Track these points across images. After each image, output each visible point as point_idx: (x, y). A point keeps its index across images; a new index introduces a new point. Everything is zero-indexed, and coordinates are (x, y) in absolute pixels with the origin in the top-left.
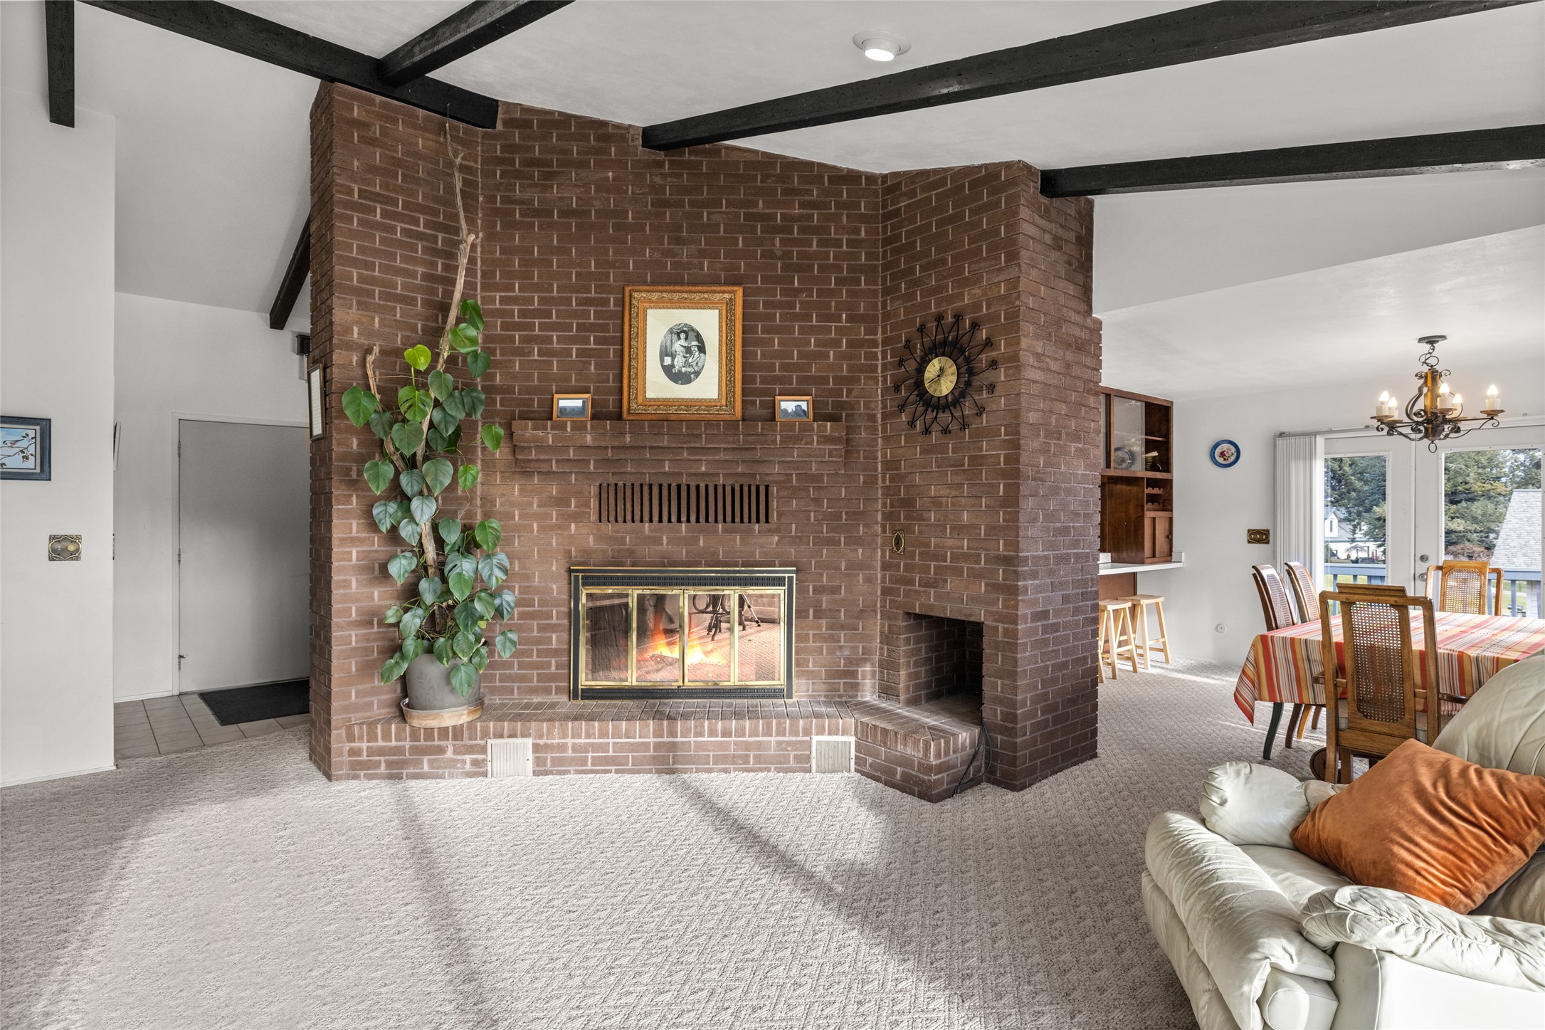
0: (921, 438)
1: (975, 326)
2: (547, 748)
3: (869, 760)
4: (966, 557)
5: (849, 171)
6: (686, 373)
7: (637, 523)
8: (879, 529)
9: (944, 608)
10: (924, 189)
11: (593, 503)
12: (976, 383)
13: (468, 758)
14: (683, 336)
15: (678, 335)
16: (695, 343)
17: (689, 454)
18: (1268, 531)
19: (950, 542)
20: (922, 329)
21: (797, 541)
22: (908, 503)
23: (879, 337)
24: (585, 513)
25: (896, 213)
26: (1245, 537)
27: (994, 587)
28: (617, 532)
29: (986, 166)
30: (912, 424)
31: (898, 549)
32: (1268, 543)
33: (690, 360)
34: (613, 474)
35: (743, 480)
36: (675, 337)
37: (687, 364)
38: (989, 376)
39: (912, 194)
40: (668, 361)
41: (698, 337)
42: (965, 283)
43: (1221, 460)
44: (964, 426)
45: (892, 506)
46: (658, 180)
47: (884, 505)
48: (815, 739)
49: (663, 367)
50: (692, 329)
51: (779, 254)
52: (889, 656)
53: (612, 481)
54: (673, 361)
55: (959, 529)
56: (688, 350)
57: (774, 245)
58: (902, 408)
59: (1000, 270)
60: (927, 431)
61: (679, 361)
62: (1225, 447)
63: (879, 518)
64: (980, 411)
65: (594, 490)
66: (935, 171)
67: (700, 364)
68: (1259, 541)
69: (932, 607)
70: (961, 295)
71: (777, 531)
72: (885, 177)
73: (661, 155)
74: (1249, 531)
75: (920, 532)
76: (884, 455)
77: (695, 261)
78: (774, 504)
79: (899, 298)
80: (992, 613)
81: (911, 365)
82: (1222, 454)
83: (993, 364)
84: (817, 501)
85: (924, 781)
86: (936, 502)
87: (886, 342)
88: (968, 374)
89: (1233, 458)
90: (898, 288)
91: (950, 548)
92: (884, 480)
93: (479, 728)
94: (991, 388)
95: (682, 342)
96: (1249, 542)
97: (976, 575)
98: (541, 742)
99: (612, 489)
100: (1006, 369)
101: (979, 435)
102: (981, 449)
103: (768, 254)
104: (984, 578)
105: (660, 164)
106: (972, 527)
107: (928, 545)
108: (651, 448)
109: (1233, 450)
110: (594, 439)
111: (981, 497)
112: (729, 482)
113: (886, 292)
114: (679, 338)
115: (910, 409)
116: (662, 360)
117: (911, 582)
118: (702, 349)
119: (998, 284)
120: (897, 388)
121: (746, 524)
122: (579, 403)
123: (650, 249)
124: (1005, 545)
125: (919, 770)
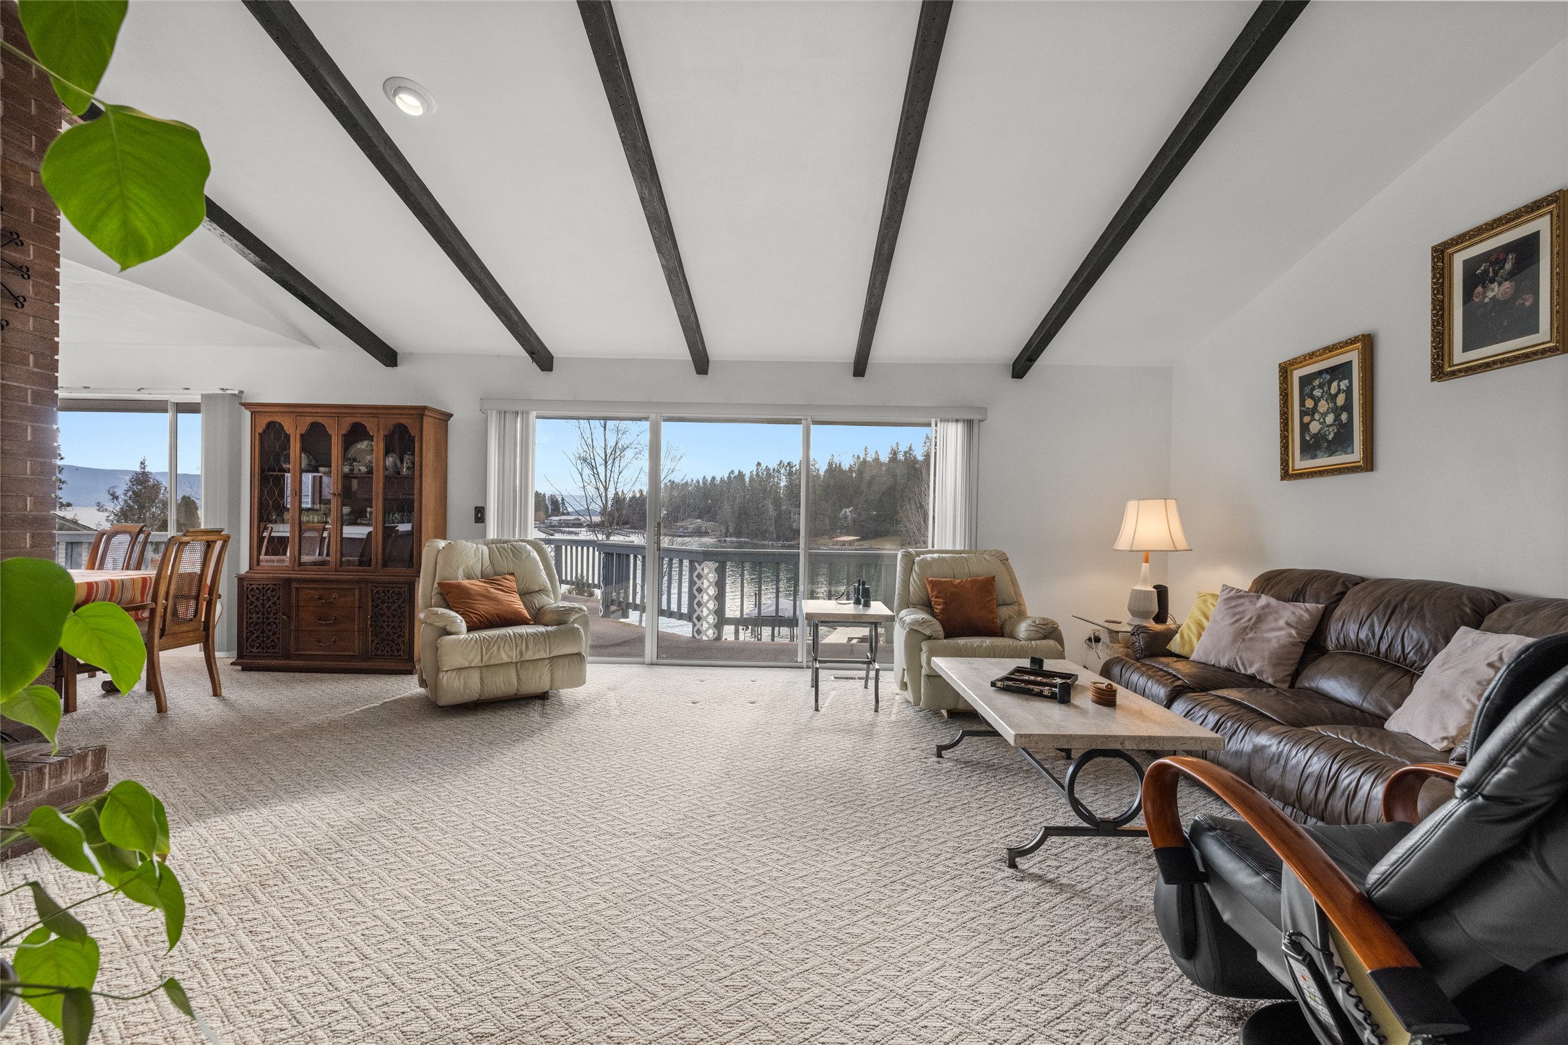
38: (12, 282)
83: (21, 269)
94: (15, 300)
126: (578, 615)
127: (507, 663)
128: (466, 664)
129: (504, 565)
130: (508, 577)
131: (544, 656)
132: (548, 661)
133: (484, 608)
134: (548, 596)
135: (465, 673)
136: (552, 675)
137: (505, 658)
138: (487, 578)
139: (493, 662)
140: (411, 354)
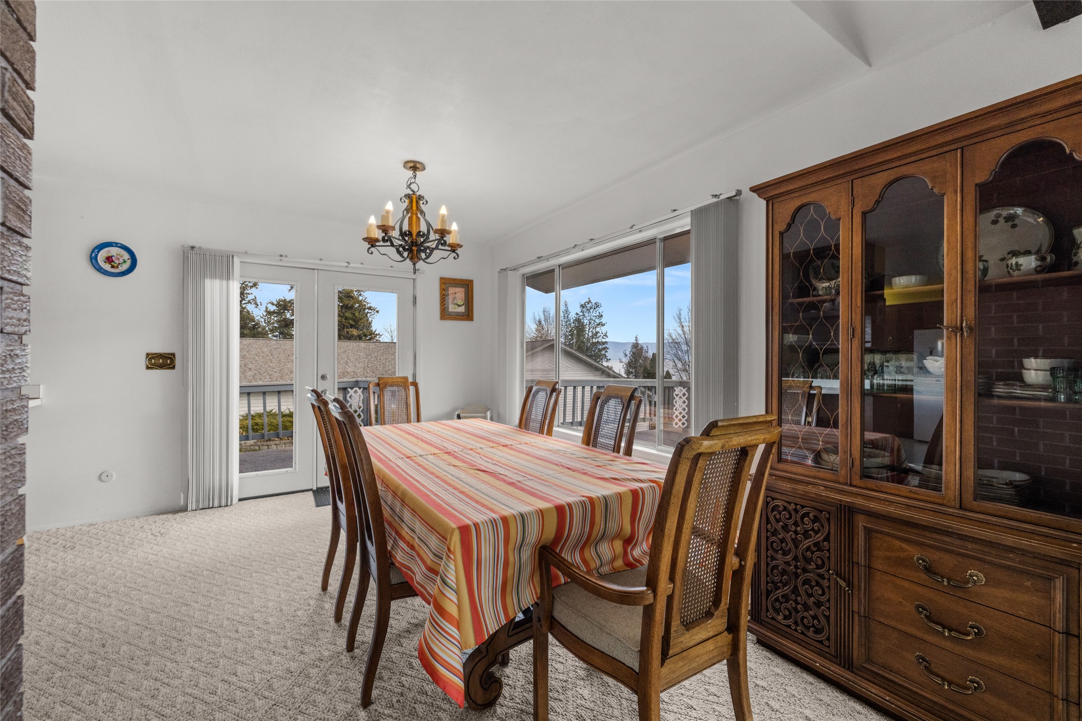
18: (174, 355)
26: (142, 361)
32: (174, 368)
43: (107, 267)
62: (114, 251)
68: (161, 367)
74: (148, 355)
82: (109, 259)
89: (125, 267)
96: (148, 368)
109: (126, 256)
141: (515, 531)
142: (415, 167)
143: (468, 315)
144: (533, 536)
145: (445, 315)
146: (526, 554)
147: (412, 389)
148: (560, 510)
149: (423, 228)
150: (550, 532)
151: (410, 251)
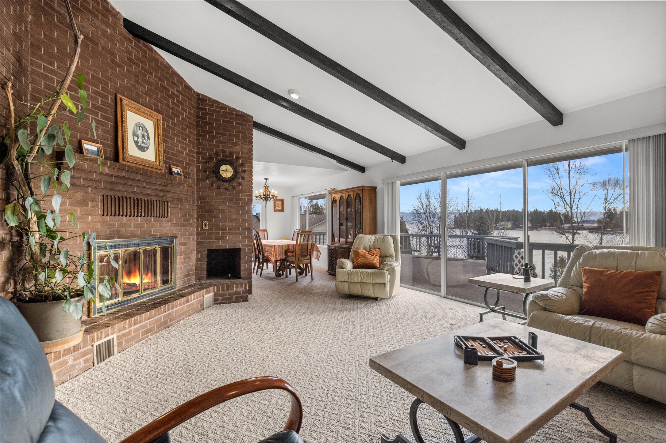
0: (215, 190)
1: (238, 158)
2: (124, 335)
3: (221, 298)
4: (234, 229)
5: (189, 85)
6: (143, 147)
7: (120, 217)
8: (195, 220)
9: (226, 246)
10: (217, 107)
11: (100, 205)
12: (238, 176)
13: (81, 360)
14: (141, 128)
15: (139, 127)
16: (145, 134)
17: (146, 185)
19: (228, 224)
20: (216, 154)
21: (175, 225)
22: (210, 211)
23: (196, 150)
24: (96, 210)
25: (205, 109)
27: (245, 237)
28: (112, 221)
29: (241, 112)
30: (212, 185)
31: (206, 227)
33: (144, 141)
34: (110, 190)
35: (160, 199)
36: (138, 128)
37: (143, 143)
38: (243, 175)
39: (212, 106)
40: (136, 139)
41: (147, 131)
42: (234, 144)
44: (234, 188)
45: (202, 212)
46: (130, 47)
47: (198, 212)
48: (205, 296)
49: (134, 141)
50: (145, 127)
51: (171, 107)
52: (201, 266)
53: (109, 193)
54: (138, 139)
55: (231, 220)
56: (143, 136)
57: (169, 102)
58: (208, 178)
59: (246, 145)
60: (218, 188)
61: (140, 140)
63: (196, 216)
64: (240, 184)
65: (100, 198)
66: (222, 103)
67: (148, 144)
69: (221, 246)
70: (232, 148)
71: (170, 221)
72: (198, 94)
73: (131, 37)
75: (215, 221)
76: (198, 194)
77: (145, 96)
78: (169, 210)
79: (205, 139)
80: (243, 245)
81: (212, 164)
83: (244, 171)
84: (181, 209)
85: (245, 296)
86: (222, 212)
87: (198, 153)
88: (236, 172)
90: (205, 136)
91: (228, 226)
92: (198, 202)
93: (88, 339)
94: (243, 178)
95: (141, 131)
97: (237, 234)
98: (120, 334)
99: (109, 198)
100: (248, 174)
101: (238, 192)
102: (240, 196)
103: (167, 105)
104: (241, 235)
105: (131, 42)
106: (236, 220)
107: (219, 225)
108: (132, 179)
110: (109, 171)
111: (239, 211)
112: (156, 199)
113: (198, 135)
114: (140, 130)
115: (211, 179)
116: (134, 138)
117: (212, 238)
118: (148, 138)
119: (245, 148)
120: (205, 171)
121: (160, 218)
122: (95, 149)
123: (127, 80)
124: (248, 225)
125: (243, 294)
126: (389, 267)
127: (356, 282)
128: (343, 280)
129: (378, 245)
130: (377, 250)
131: (370, 282)
132: (372, 284)
133: (361, 260)
134: (392, 258)
135: (343, 283)
136: (373, 290)
137: (356, 281)
138: (369, 250)
139: (352, 281)
140: (368, 167)
141: (281, 247)
142: (266, 179)
143: (283, 210)
144: (284, 248)
145: (275, 210)
146: (283, 251)
147: (266, 232)
148: (288, 245)
149: (269, 194)
150: (287, 248)
151: (266, 199)
